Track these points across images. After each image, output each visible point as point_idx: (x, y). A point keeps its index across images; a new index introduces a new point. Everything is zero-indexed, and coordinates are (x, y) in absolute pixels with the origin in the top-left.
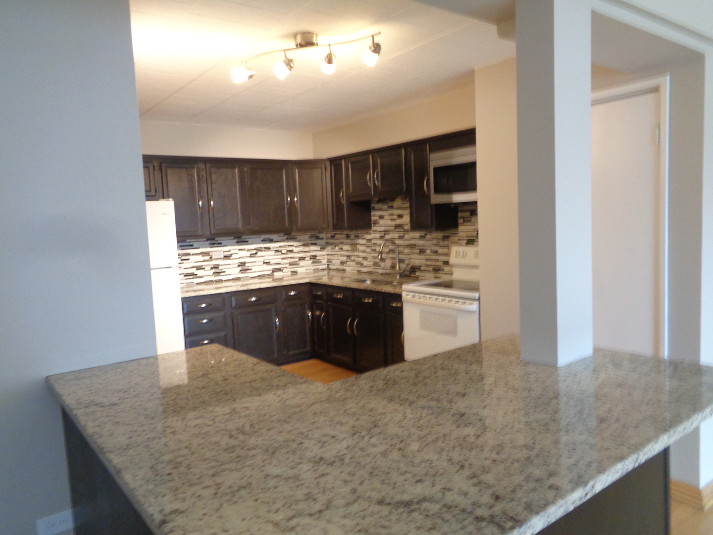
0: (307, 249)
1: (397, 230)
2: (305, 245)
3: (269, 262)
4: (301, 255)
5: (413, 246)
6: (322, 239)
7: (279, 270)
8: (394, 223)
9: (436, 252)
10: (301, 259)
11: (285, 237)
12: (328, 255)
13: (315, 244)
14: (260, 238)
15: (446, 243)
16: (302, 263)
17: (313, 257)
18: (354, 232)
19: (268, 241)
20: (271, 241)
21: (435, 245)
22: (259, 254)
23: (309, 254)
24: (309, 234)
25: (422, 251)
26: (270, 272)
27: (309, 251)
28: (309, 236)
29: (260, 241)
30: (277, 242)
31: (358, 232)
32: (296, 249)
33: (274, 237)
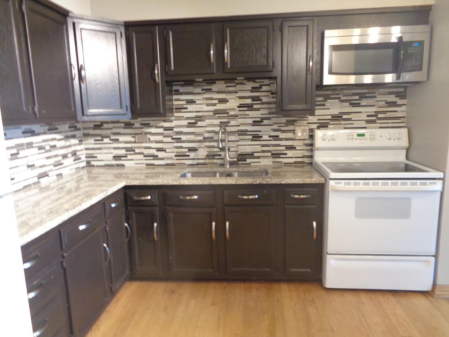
0: (68, 143)
1: (217, 115)
2: (67, 138)
3: (33, 165)
4: (64, 151)
5: (243, 133)
6: (79, 129)
7: (45, 175)
8: (212, 108)
9: (276, 138)
10: (65, 156)
11: (47, 128)
12: (86, 149)
13: (74, 137)
14: (21, 128)
15: (291, 128)
16: (66, 162)
17: (74, 154)
18: (140, 119)
19: (29, 134)
20: (33, 133)
21: (275, 130)
22: (22, 153)
23: (70, 150)
24: (68, 122)
25: (256, 137)
26: (36, 180)
27: (70, 146)
28: (68, 125)
29: (21, 134)
30: (39, 134)
31: (145, 120)
32: (59, 144)
33: (36, 127)
